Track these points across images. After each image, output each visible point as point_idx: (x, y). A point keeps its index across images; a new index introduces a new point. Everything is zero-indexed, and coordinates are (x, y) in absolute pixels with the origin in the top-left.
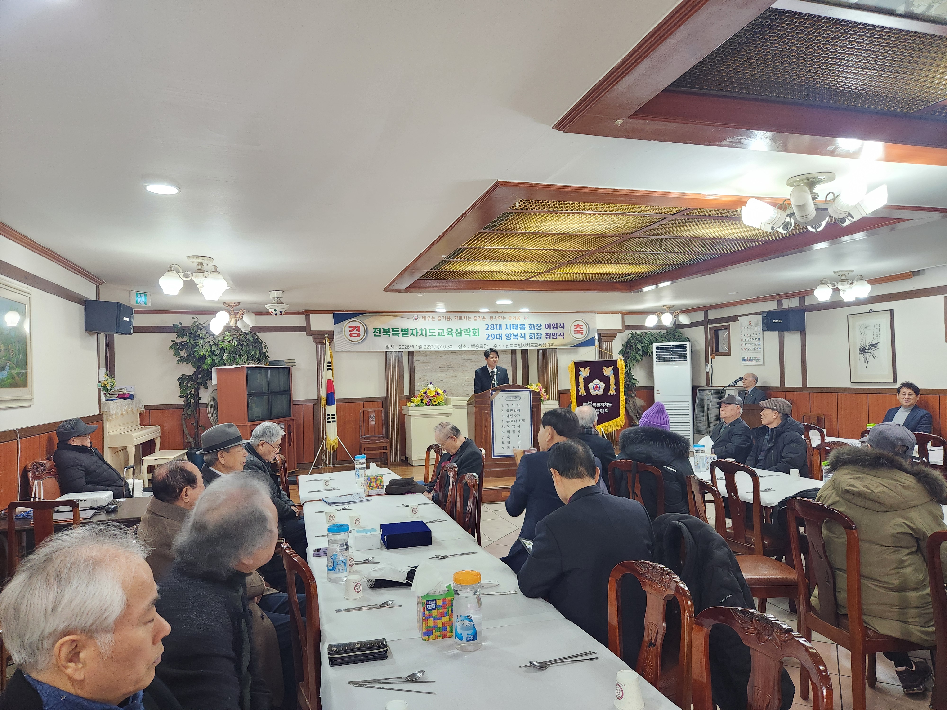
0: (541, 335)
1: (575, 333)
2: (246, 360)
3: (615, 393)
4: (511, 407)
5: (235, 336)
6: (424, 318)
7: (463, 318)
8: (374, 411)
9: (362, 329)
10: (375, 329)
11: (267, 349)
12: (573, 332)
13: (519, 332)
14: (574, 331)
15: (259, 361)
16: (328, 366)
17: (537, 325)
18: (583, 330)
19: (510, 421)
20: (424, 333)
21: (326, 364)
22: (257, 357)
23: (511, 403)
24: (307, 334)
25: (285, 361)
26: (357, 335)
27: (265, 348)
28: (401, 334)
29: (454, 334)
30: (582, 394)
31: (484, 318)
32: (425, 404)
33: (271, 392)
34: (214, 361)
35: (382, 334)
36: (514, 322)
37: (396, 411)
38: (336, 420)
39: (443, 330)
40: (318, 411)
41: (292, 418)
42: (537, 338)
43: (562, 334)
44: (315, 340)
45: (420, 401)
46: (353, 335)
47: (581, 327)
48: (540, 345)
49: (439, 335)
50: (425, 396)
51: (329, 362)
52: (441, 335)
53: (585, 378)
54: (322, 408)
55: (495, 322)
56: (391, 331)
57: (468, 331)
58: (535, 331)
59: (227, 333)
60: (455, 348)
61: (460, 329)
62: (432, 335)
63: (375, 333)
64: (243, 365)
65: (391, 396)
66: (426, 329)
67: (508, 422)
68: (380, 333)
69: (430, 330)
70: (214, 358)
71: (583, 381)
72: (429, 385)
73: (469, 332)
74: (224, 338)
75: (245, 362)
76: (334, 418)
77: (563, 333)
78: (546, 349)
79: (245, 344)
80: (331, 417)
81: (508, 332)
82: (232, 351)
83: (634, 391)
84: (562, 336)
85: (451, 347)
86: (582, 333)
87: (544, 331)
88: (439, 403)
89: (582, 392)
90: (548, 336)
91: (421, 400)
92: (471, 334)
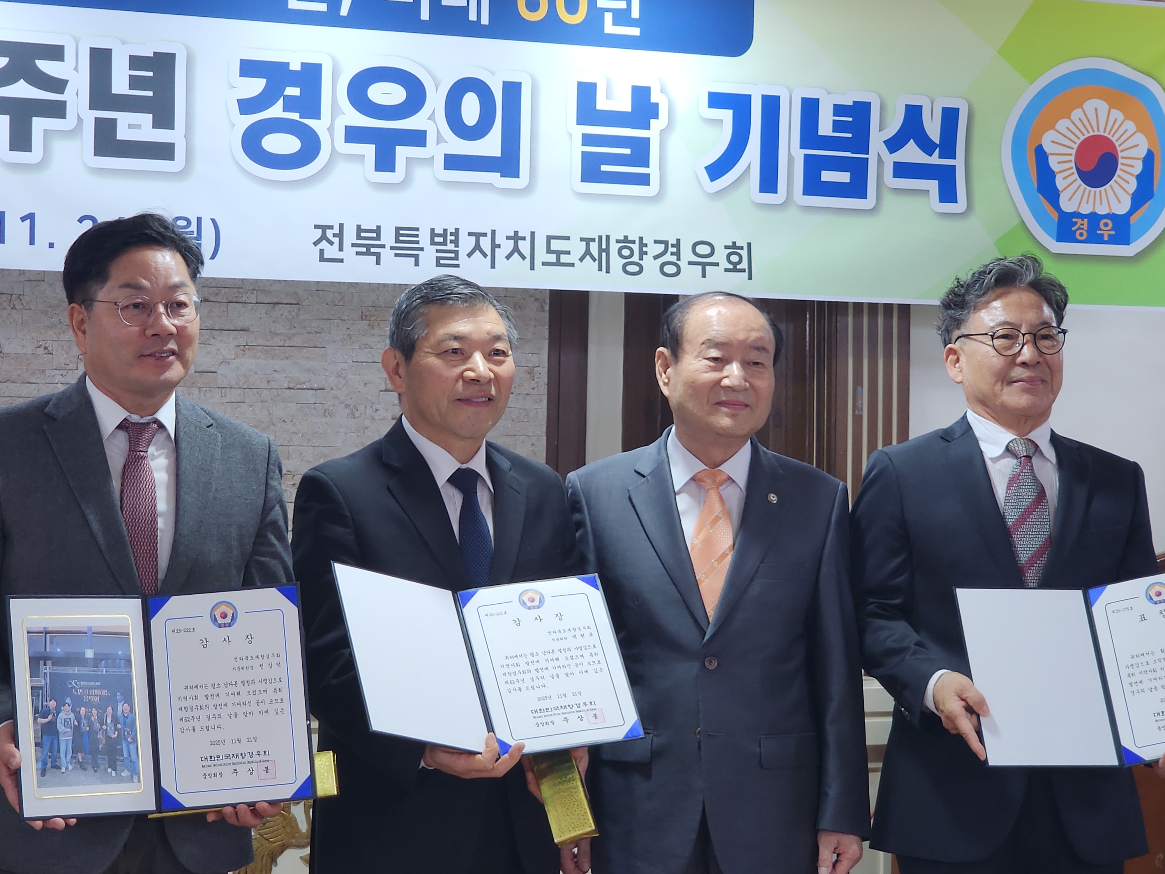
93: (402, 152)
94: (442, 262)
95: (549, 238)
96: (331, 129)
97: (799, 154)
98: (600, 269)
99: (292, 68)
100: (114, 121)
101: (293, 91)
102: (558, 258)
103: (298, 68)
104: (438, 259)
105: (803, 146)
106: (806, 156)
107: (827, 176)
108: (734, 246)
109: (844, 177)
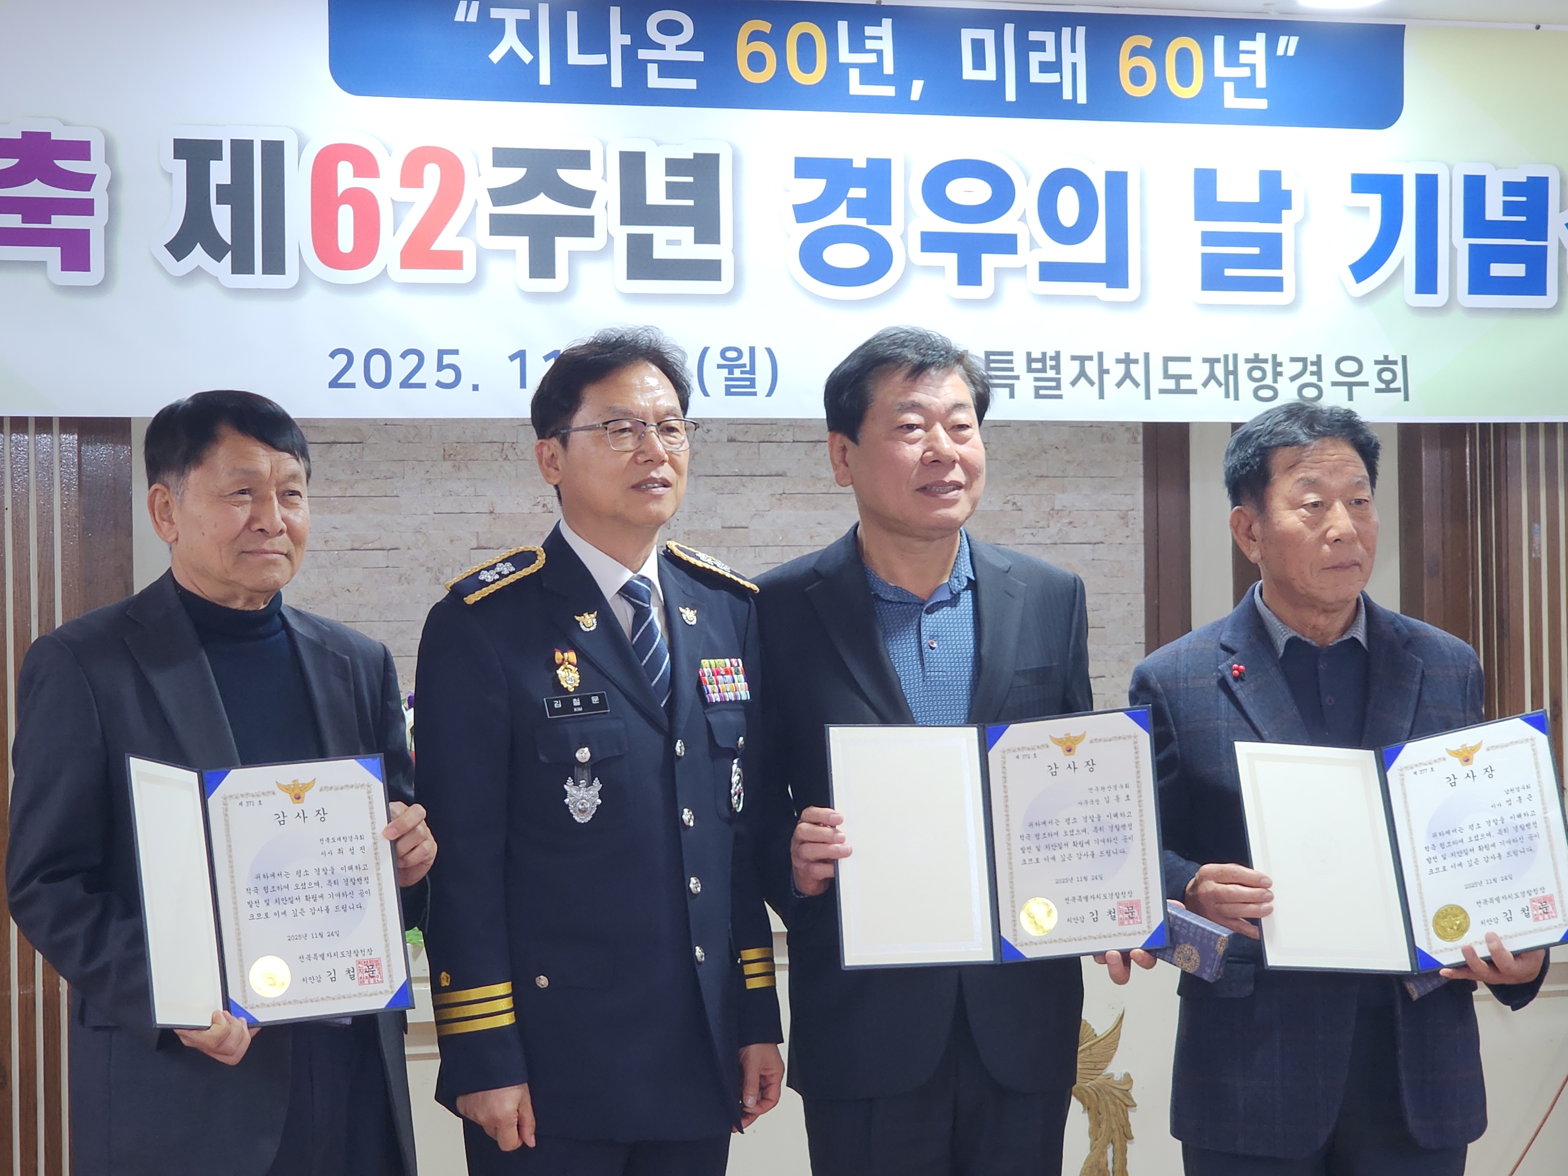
93: (989, 262)
94: (1042, 392)
95: (1167, 360)
96: (904, 236)
97: (1463, 245)
98: (1227, 395)
99: (855, 165)
100: (650, 237)
101: (858, 193)
102: (1178, 384)
103: (863, 165)
104: (1037, 389)
105: (1467, 235)
106: (1472, 247)
107: (1498, 270)
108: (1386, 360)
109: (1518, 270)
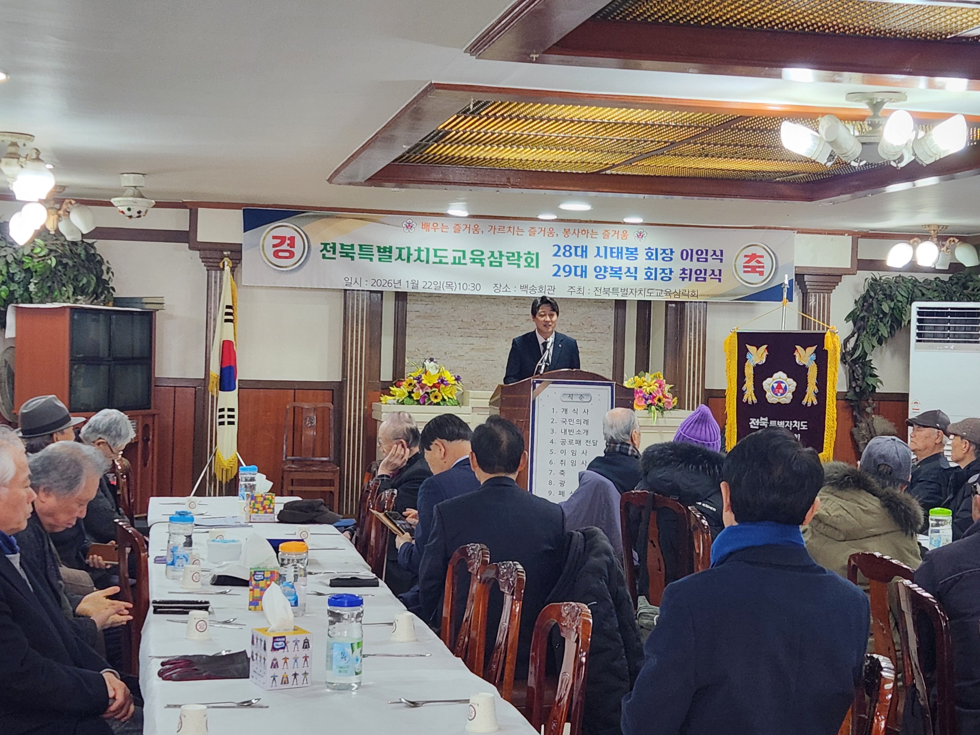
0: (671, 272)
1: (745, 272)
2: (71, 294)
3: (815, 402)
4: (571, 415)
5: (54, 248)
6: (425, 226)
7: (506, 229)
8: (315, 409)
9: (298, 242)
10: (326, 245)
11: (110, 274)
12: (741, 270)
13: (624, 263)
14: (745, 267)
15: (96, 296)
16: (227, 314)
17: (664, 251)
18: (763, 267)
19: (567, 441)
20: (423, 256)
21: (222, 310)
22: (91, 289)
23: (571, 406)
24: (190, 248)
25: (145, 301)
26: (287, 254)
27: (108, 273)
28: (376, 257)
29: (487, 262)
30: (750, 400)
31: (551, 233)
32: (418, 401)
33: (115, 359)
34: (12, 293)
35: (338, 255)
36: (614, 242)
37: (360, 413)
38: (236, 420)
39: (464, 252)
40: (205, 400)
41: (152, 411)
42: (662, 279)
43: (717, 272)
44: (204, 259)
45: (407, 394)
46: (281, 254)
47: (760, 259)
48: (669, 293)
49: (454, 263)
50: (418, 385)
51: (228, 307)
52: (459, 263)
53: (757, 368)
54: (213, 397)
55: (573, 241)
56: (357, 249)
57: (516, 257)
58: (659, 264)
59: (39, 241)
60: (487, 291)
61: (500, 252)
62: (441, 261)
63: (324, 252)
64: (65, 305)
65: (351, 380)
66: (428, 250)
67: (563, 443)
68: (334, 253)
69: (436, 251)
70: (14, 287)
71: (752, 372)
72: (427, 363)
73: (518, 260)
74: (32, 250)
75: (68, 298)
76: (233, 417)
77: (720, 271)
78: (683, 303)
79: (71, 263)
80: (226, 413)
81: (601, 262)
82: (45, 276)
83: (870, 401)
84: (717, 275)
85: (478, 289)
86: (761, 273)
87: (677, 265)
88: (444, 400)
89: (750, 396)
90: (685, 274)
91: (409, 392)
92: (523, 262)
